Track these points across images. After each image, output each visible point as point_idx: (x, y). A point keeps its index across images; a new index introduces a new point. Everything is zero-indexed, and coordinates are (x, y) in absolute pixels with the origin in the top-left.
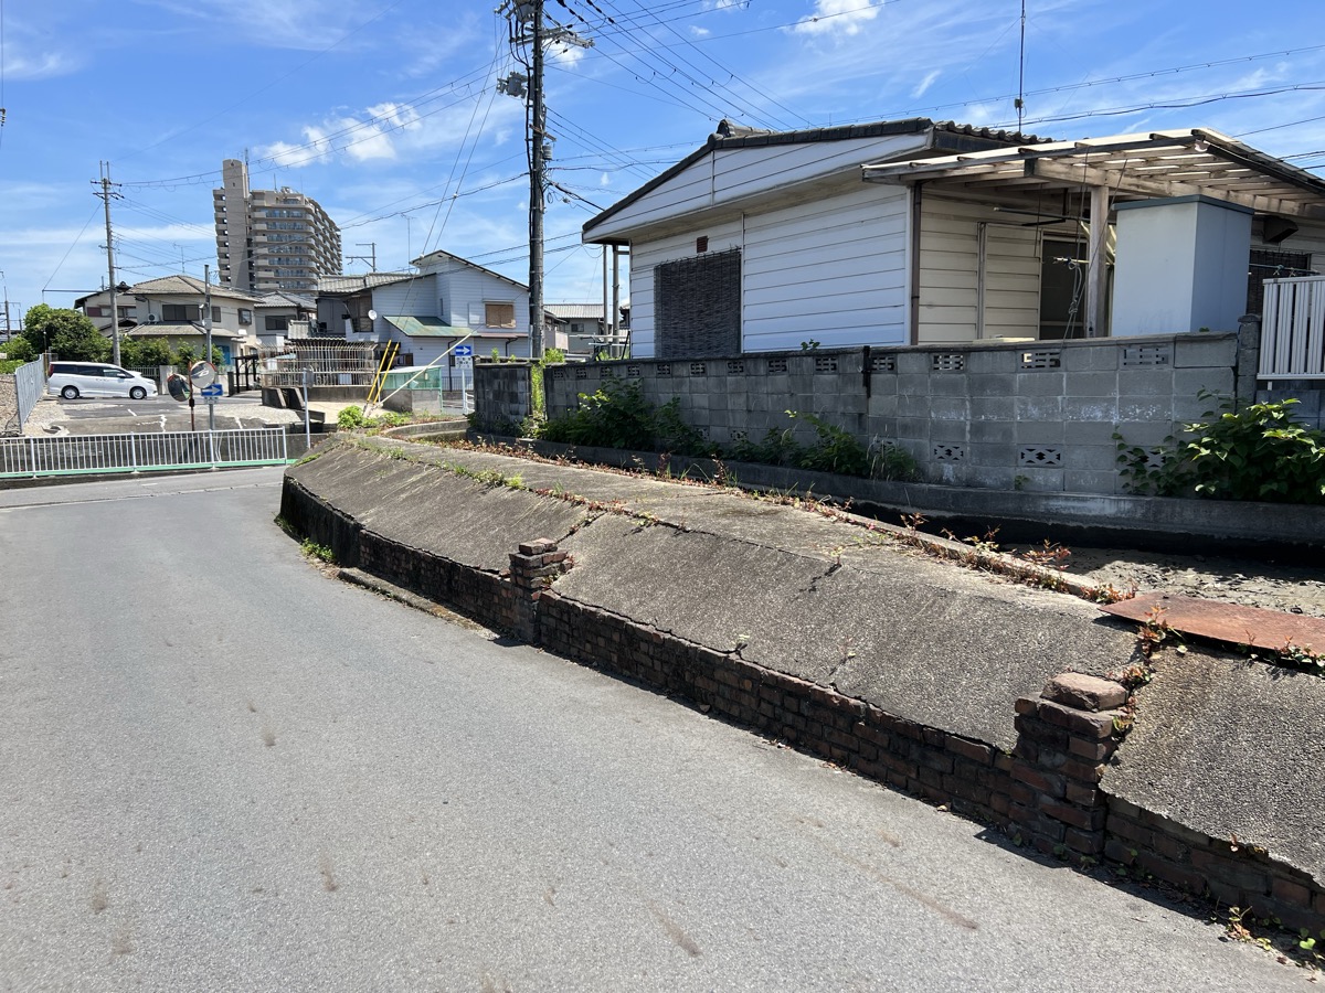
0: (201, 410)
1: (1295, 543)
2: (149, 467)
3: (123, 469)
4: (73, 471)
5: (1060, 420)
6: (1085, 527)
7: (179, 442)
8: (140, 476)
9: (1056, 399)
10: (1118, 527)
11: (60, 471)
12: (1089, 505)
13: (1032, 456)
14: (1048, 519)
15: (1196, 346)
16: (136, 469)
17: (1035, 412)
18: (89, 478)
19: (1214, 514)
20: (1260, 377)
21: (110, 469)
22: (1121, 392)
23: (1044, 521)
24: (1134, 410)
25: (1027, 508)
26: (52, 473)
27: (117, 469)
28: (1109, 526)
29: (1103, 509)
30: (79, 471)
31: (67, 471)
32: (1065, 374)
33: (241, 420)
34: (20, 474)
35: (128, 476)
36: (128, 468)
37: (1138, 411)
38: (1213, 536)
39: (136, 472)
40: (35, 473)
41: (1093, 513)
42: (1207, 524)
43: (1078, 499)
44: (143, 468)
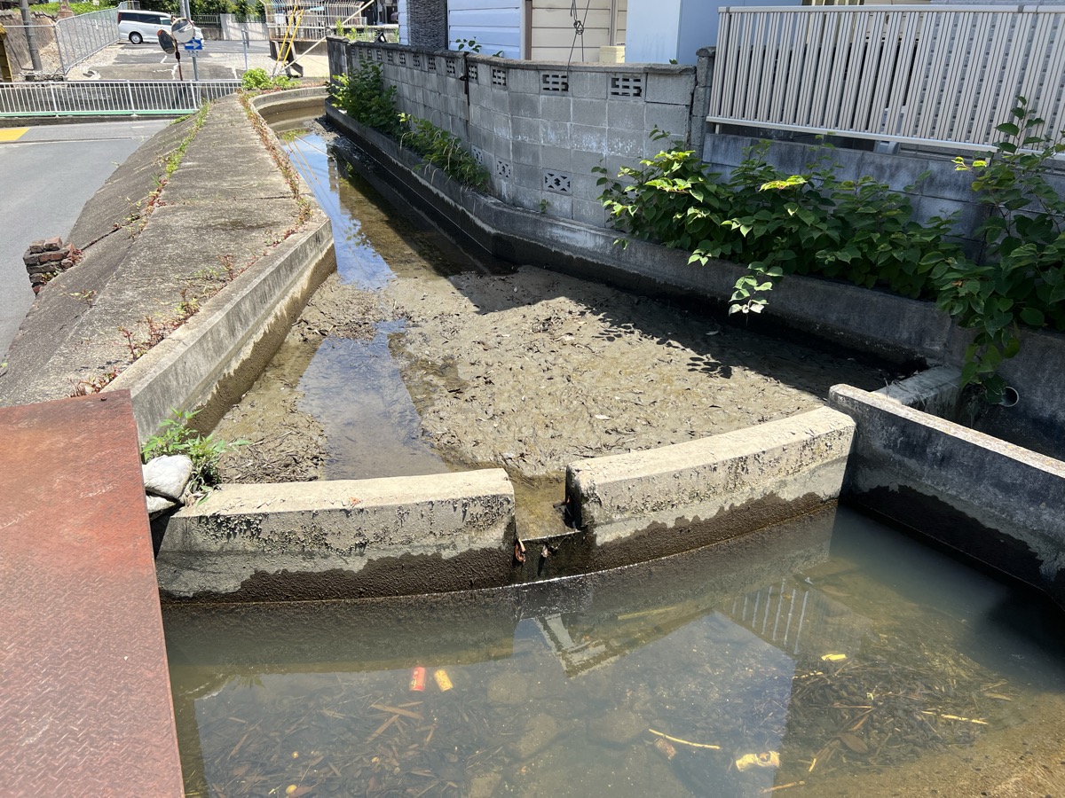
0: (187, 62)
1: (709, 295)
2: (144, 111)
3: (124, 112)
4: (85, 112)
5: (569, 148)
6: (575, 257)
7: (171, 90)
8: (138, 119)
9: (566, 125)
10: (595, 261)
11: (76, 112)
12: (578, 236)
13: (551, 181)
14: (552, 246)
15: (662, 79)
16: (135, 112)
17: (552, 136)
18: (99, 119)
19: (657, 259)
20: (710, 118)
21: (114, 112)
22: (610, 124)
23: (549, 247)
24: (617, 144)
25: (539, 233)
26: (70, 113)
27: (119, 112)
28: (589, 259)
29: (586, 242)
30: (90, 112)
31: (80, 112)
32: (571, 99)
33: (237, 70)
34: (45, 113)
35: (128, 118)
36: (128, 111)
37: (620, 145)
38: (655, 280)
39: (135, 116)
40: (58, 113)
41: (579, 245)
42: (652, 268)
43: (570, 230)
44: (140, 111)
